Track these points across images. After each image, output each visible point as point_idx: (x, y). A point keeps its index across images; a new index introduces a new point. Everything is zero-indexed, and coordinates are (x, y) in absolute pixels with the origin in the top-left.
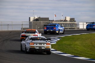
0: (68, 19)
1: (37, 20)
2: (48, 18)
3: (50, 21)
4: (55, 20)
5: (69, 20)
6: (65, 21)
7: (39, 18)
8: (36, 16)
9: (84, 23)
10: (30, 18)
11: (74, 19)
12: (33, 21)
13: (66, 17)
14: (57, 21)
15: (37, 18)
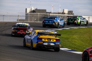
0: (66, 11)
1: (34, 11)
2: (45, 10)
3: (47, 13)
4: (52, 12)
5: (68, 13)
6: (63, 13)
7: (36, 9)
8: (33, 7)
10: (26, 9)
11: (72, 11)
12: (30, 12)
13: (64, 10)
14: (54, 13)
15: (34, 9)
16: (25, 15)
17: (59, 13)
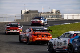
0: (54, 11)
1: (28, 12)
2: (37, 11)
3: (39, 13)
4: (43, 12)
6: (52, 13)
7: (30, 11)
8: (27, 9)
9: (68, 15)
10: (21, 11)
11: (59, 11)
12: (24, 13)
13: (52, 10)
14: (45, 13)
15: (28, 11)
16: (21, 16)
17: (48, 13)
